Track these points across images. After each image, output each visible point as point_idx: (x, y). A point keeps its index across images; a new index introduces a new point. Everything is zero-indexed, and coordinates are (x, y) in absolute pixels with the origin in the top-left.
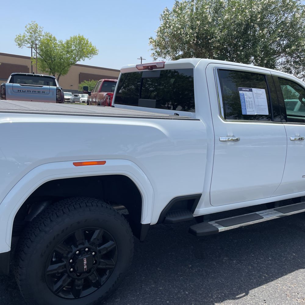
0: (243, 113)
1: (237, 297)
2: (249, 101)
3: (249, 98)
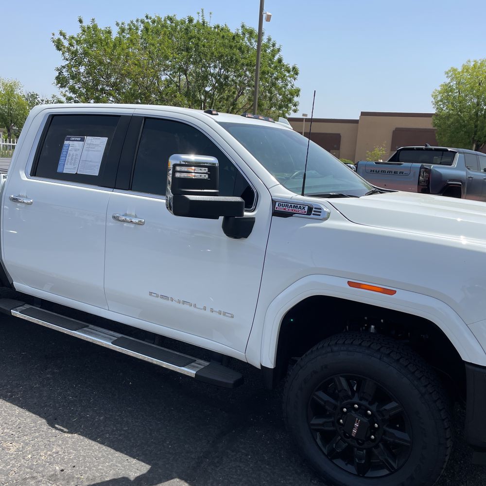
0: (59, 170)
2: (73, 155)
3: (75, 151)
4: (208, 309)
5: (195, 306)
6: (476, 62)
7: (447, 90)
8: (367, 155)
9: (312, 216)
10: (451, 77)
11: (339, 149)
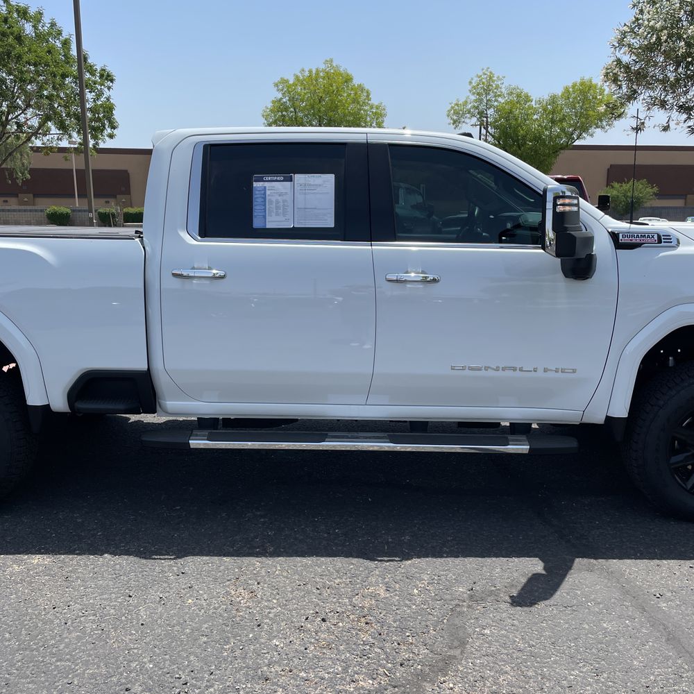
0: (257, 223)
1: (153, 557)
2: (277, 202)
3: (280, 195)
4: (540, 370)
5: (521, 370)
6: (310, 71)
7: (279, 107)
9: (663, 244)
10: (282, 90)
11: (129, 193)
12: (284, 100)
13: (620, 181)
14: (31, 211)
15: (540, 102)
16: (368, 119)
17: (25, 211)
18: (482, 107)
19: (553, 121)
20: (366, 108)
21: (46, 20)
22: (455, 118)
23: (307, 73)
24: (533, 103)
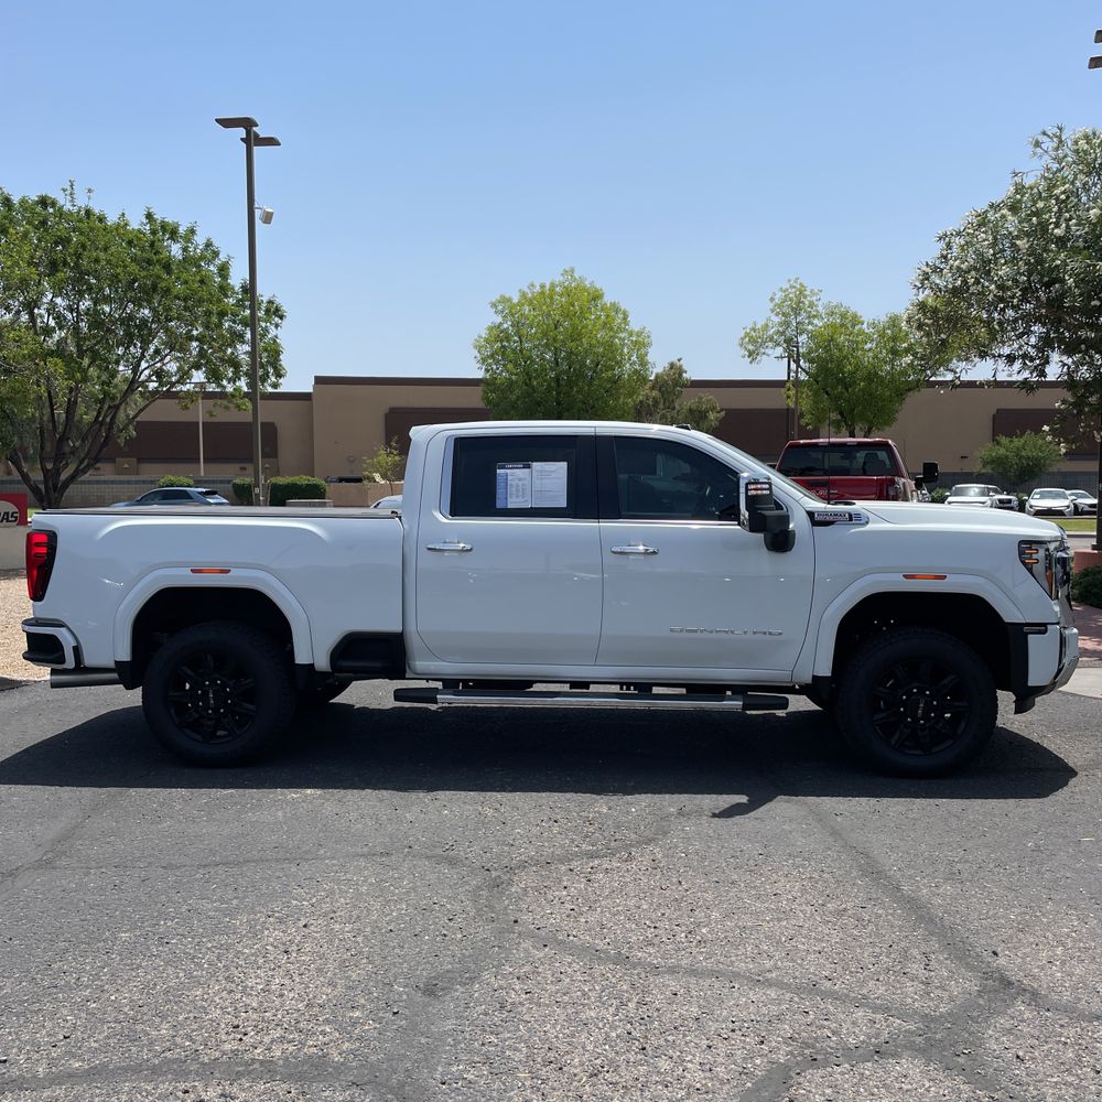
0: (499, 505)
2: (517, 486)
3: (519, 480)
6: (543, 286)
7: (498, 336)
8: (365, 466)
9: (853, 522)
10: (502, 312)
11: (276, 457)
12: (505, 326)
13: (1010, 435)
14: (136, 482)
15: (873, 325)
16: (626, 350)
17: (129, 482)
18: (789, 333)
19: (895, 352)
20: (622, 335)
21: (200, 240)
22: (751, 347)
23: (538, 287)
24: (865, 326)
